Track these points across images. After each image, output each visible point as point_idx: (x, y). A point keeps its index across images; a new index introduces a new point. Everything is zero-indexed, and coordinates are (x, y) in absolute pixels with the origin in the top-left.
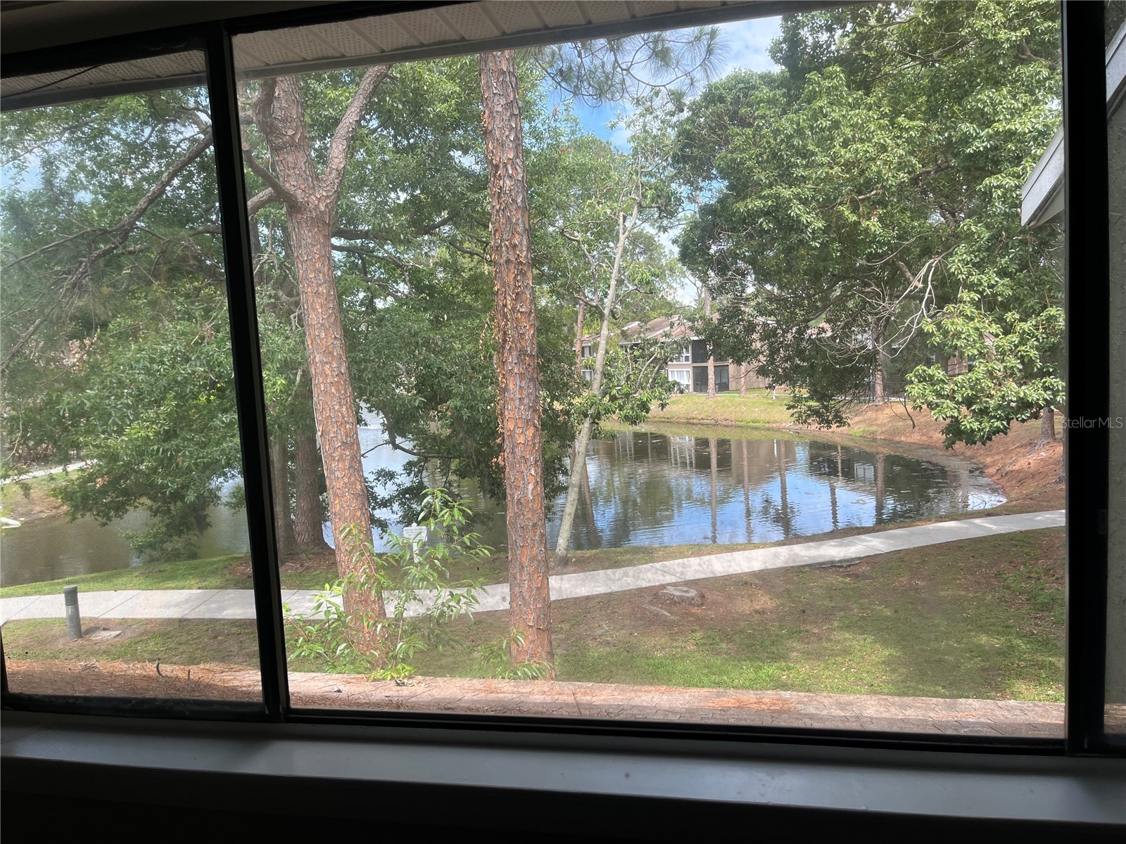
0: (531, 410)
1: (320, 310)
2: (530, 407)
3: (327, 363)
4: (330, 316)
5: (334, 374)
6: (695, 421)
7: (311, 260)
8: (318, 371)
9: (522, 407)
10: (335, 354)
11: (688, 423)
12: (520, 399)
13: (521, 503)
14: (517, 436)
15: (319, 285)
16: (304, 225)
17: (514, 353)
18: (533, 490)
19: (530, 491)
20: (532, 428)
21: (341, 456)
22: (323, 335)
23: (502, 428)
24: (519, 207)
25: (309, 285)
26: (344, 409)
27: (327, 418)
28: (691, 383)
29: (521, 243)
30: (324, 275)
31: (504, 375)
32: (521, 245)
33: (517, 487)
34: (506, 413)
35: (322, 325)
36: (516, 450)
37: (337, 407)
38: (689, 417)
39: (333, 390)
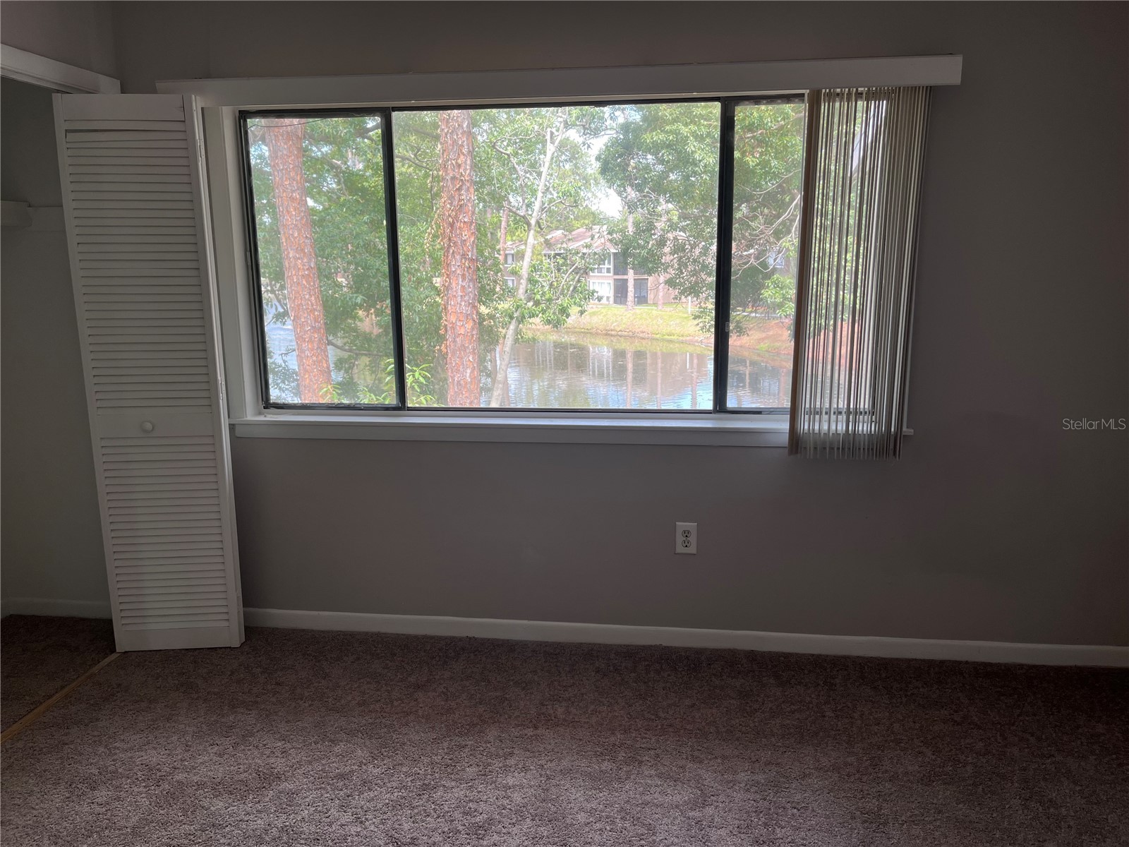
0: (471, 305)
1: (294, 213)
2: (469, 303)
3: (299, 258)
4: (302, 218)
5: (306, 268)
6: (613, 333)
7: (286, 169)
8: (292, 265)
9: (463, 303)
10: (306, 251)
11: (607, 334)
12: (461, 296)
13: (460, 385)
14: (458, 328)
15: (293, 191)
16: (280, 138)
17: (458, 257)
18: (470, 373)
19: (468, 375)
20: (471, 321)
21: (310, 338)
22: (296, 235)
23: (446, 320)
24: (465, 132)
25: (284, 191)
26: (313, 298)
27: (298, 305)
28: (611, 295)
29: (465, 163)
30: (297, 183)
31: (447, 274)
32: (466, 164)
33: (458, 371)
34: (449, 308)
35: (296, 226)
36: (458, 339)
37: (307, 297)
38: (608, 328)
39: (304, 282)
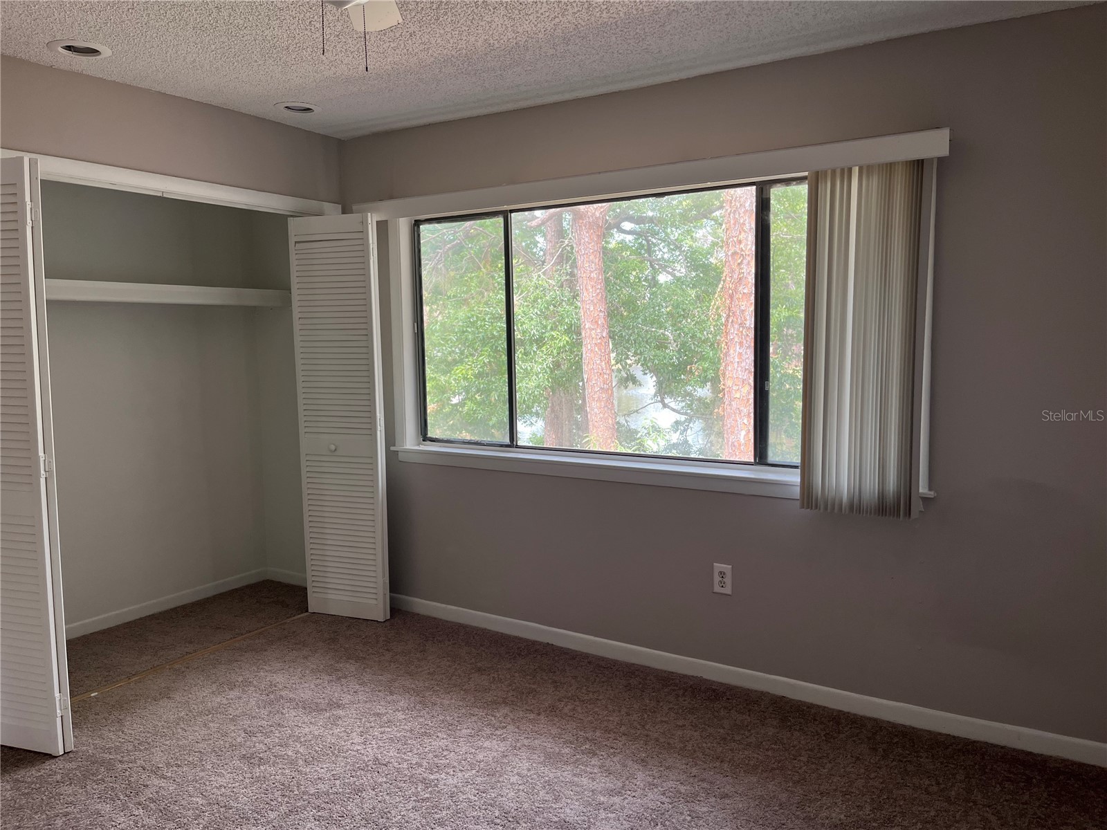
0: (747, 371)
1: (591, 290)
2: (746, 369)
3: (593, 329)
4: (598, 294)
5: (598, 337)
7: (587, 254)
8: (587, 335)
9: (740, 369)
10: (600, 323)
12: (738, 362)
13: (734, 446)
14: (734, 392)
15: (591, 272)
16: (584, 228)
17: (736, 326)
18: (745, 436)
19: (742, 437)
20: (747, 386)
21: (599, 397)
22: (592, 309)
23: (724, 385)
24: (747, 211)
25: (584, 272)
26: (603, 363)
27: (591, 370)
29: (747, 239)
30: (595, 264)
31: (726, 342)
32: (747, 240)
33: (733, 433)
34: (727, 373)
35: (592, 301)
36: (733, 403)
37: (598, 362)
39: (597, 349)
